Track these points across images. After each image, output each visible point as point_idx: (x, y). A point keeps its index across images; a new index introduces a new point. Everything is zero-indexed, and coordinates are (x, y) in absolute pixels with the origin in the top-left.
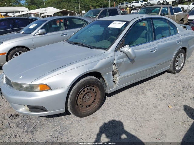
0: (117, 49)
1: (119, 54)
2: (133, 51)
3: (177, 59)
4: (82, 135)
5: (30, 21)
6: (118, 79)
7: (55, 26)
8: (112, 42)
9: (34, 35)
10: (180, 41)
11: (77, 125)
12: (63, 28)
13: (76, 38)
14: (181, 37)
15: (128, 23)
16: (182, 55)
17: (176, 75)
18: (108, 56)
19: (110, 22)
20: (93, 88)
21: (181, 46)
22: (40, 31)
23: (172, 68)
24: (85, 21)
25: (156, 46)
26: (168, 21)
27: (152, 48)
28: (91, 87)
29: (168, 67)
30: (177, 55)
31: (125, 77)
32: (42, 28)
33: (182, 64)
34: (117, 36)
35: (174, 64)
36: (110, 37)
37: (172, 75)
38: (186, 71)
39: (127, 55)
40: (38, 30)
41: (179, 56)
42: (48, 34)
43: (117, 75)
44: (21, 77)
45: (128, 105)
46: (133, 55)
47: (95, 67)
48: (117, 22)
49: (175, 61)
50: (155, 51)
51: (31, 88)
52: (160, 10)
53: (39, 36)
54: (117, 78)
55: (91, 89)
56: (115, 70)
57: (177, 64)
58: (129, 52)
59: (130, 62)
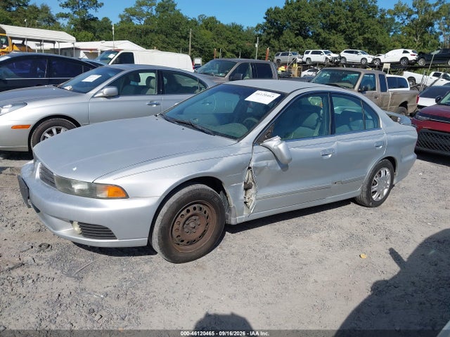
0: (258, 141)
1: (260, 150)
2: (287, 149)
3: (375, 179)
4: (174, 292)
5: (83, 67)
6: (253, 198)
7: (136, 84)
8: (251, 127)
9: (93, 97)
10: (383, 143)
11: (165, 275)
12: (154, 91)
13: (181, 112)
14: (385, 137)
15: (283, 96)
16: (385, 172)
17: (371, 211)
18: (240, 152)
19: (252, 90)
20: (205, 208)
21: (384, 154)
22: (106, 91)
23: (364, 195)
24: (201, 82)
25: (334, 146)
26: (363, 101)
27: (323, 148)
28: (201, 206)
29: (357, 192)
30: (376, 170)
31: (268, 197)
32: (110, 85)
33: (386, 191)
34: (260, 118)
35: (369, 187)
36: (248, 119)
37: (363, 209)
38: (392, 206)
39: (275, 154)
40: (102, 89)
41: (380, 173)
42: (121, 98)
43: (252, 191)
44: (75, 169)
45: (267, 252)
46: (286, 157)
47: (213, 169)
48: (263, 92)
49: (371, 183)
50: (330, 156)
51: (92, 191)
53: (102, 99)
54: (252, 196)
55: (201, 209)
56: (250, 181)
57: (374, 188)
58: (279, 149)
59: (279, 168)
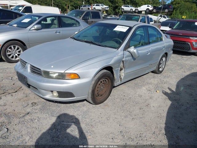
3: (161, 62)
6: (123, 74)
8: (120, 44)
9: (30, 30)
10: (164, 47)
11: (94, 111)
13: (79, 36)
14: (165, 44)
16: (164, 59)
17: (159, 75)
18: (119, 55)
20: (107, 80)
21: (165, 52)
22: (36, 27)
23: (157, 69)
25: (150, 49)
27: (147, 51)
28: (105, 79)
29: (154, 68)
31: (128, 73)
32: (37, 24)
33: (164, 66)
34: (123, 39)
35: (159, 66)
36: (117, 39)
37: (156, 75)
38: (166, 72)
39: (132, 55)
40: (34, 26)
41: (162, 60)
42: (43, 30)
43: (123, 71)
44: (52, 67)
46: (137, 55)
48: (121, 26)
49: (160, 64)
50: (149, 53)
52: (139, 18)
55: (105, 81)
56: (122, 67)
57: (160, 66)
58: (134, 52)
59: (133, 60)
